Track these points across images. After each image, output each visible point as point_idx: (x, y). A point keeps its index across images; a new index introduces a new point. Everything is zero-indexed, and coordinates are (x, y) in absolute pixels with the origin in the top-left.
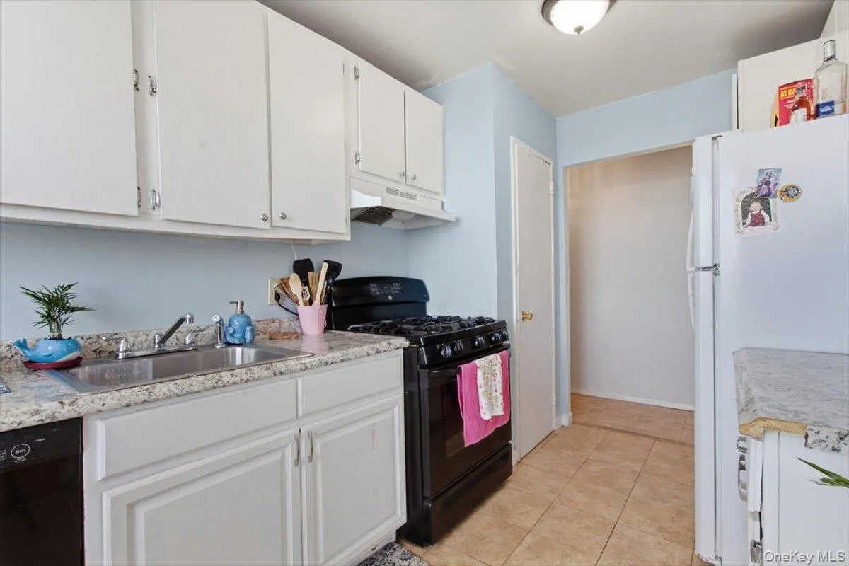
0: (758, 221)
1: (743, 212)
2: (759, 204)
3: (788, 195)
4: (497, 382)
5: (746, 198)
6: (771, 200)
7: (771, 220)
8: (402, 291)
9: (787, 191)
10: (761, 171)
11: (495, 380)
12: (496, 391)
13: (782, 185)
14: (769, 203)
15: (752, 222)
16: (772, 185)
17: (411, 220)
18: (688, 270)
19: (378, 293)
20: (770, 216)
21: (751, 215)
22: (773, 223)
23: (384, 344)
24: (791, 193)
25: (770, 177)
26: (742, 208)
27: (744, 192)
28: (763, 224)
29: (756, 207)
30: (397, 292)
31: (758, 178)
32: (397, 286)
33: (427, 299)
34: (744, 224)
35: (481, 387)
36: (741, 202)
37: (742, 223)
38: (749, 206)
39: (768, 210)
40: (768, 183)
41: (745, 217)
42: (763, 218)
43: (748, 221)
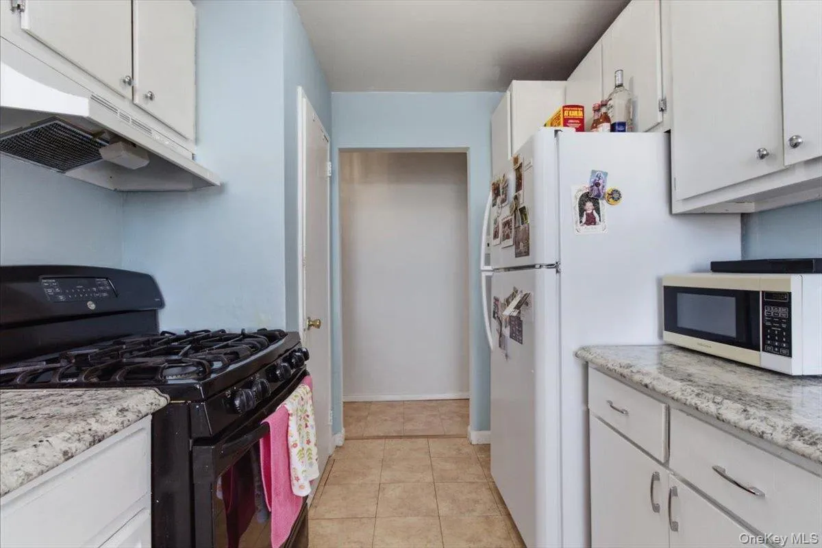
0: (591, 221)
1: (580, 211)
2: (592, 204)
3: (613, 198)
4: (309, 429)
5: (582, 196)
6: (600, 201)
7: (600, 220)
8: (115, 293)
9: (612, 194)
10: (594, 172)
11: (307, 426)
12: (308, 442)
13: (608, 188)
14: (598, 203)
15: (587, 221)
16: (600, 187)
17: (141, 170)
18: (482, 269)
19: (61, 298)
20: (600, 216)
21: (586, 214)
22: (602, 223)
23: (110, 415)
24: (615, 196)
25: (599, 179)
26: (579, 207)
27: (581, 190)
28: (595, 224)
29: (589, 206)
30: (105, 294)
31: (591, 179)
32: (105, 285)
33: (161, 304)
34: (581, 222)
35: (295, 445)
36: (578, 200)
37: (579, 221)
38: (585, 205)
39: (598, 210)
40: (597, 184)
41: (581, 215)
42: (595, 219)
43: (584, 220)
